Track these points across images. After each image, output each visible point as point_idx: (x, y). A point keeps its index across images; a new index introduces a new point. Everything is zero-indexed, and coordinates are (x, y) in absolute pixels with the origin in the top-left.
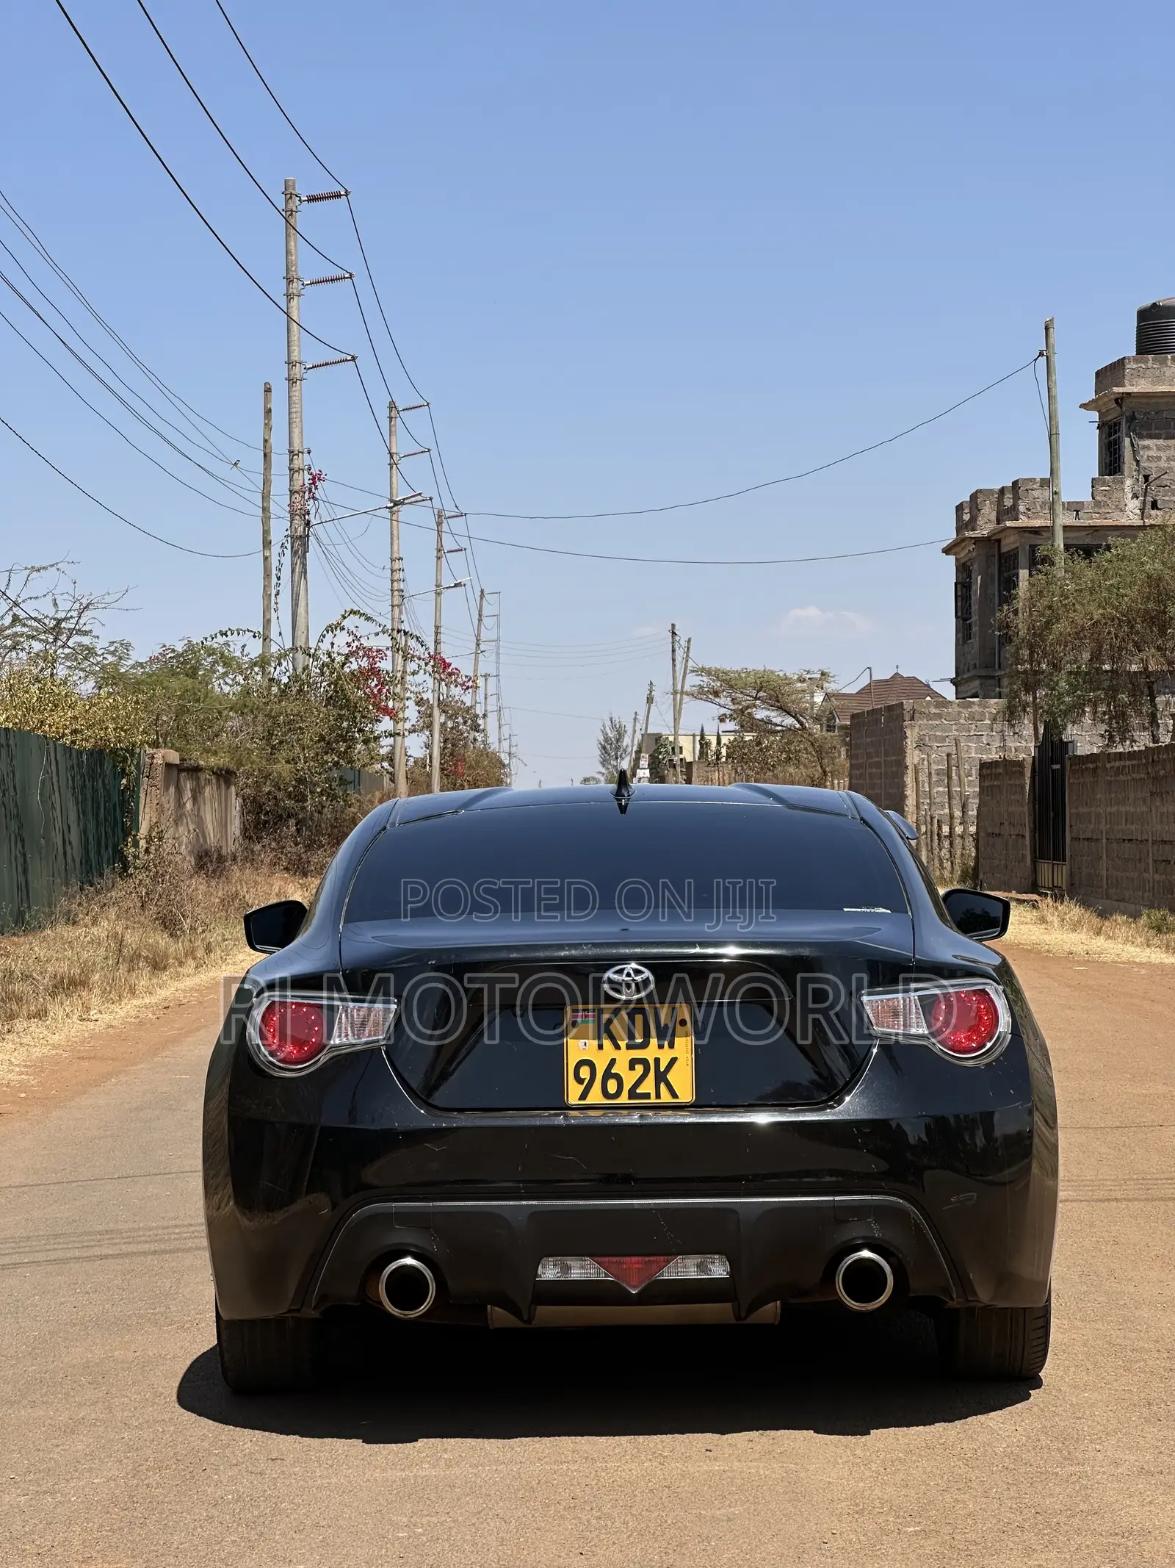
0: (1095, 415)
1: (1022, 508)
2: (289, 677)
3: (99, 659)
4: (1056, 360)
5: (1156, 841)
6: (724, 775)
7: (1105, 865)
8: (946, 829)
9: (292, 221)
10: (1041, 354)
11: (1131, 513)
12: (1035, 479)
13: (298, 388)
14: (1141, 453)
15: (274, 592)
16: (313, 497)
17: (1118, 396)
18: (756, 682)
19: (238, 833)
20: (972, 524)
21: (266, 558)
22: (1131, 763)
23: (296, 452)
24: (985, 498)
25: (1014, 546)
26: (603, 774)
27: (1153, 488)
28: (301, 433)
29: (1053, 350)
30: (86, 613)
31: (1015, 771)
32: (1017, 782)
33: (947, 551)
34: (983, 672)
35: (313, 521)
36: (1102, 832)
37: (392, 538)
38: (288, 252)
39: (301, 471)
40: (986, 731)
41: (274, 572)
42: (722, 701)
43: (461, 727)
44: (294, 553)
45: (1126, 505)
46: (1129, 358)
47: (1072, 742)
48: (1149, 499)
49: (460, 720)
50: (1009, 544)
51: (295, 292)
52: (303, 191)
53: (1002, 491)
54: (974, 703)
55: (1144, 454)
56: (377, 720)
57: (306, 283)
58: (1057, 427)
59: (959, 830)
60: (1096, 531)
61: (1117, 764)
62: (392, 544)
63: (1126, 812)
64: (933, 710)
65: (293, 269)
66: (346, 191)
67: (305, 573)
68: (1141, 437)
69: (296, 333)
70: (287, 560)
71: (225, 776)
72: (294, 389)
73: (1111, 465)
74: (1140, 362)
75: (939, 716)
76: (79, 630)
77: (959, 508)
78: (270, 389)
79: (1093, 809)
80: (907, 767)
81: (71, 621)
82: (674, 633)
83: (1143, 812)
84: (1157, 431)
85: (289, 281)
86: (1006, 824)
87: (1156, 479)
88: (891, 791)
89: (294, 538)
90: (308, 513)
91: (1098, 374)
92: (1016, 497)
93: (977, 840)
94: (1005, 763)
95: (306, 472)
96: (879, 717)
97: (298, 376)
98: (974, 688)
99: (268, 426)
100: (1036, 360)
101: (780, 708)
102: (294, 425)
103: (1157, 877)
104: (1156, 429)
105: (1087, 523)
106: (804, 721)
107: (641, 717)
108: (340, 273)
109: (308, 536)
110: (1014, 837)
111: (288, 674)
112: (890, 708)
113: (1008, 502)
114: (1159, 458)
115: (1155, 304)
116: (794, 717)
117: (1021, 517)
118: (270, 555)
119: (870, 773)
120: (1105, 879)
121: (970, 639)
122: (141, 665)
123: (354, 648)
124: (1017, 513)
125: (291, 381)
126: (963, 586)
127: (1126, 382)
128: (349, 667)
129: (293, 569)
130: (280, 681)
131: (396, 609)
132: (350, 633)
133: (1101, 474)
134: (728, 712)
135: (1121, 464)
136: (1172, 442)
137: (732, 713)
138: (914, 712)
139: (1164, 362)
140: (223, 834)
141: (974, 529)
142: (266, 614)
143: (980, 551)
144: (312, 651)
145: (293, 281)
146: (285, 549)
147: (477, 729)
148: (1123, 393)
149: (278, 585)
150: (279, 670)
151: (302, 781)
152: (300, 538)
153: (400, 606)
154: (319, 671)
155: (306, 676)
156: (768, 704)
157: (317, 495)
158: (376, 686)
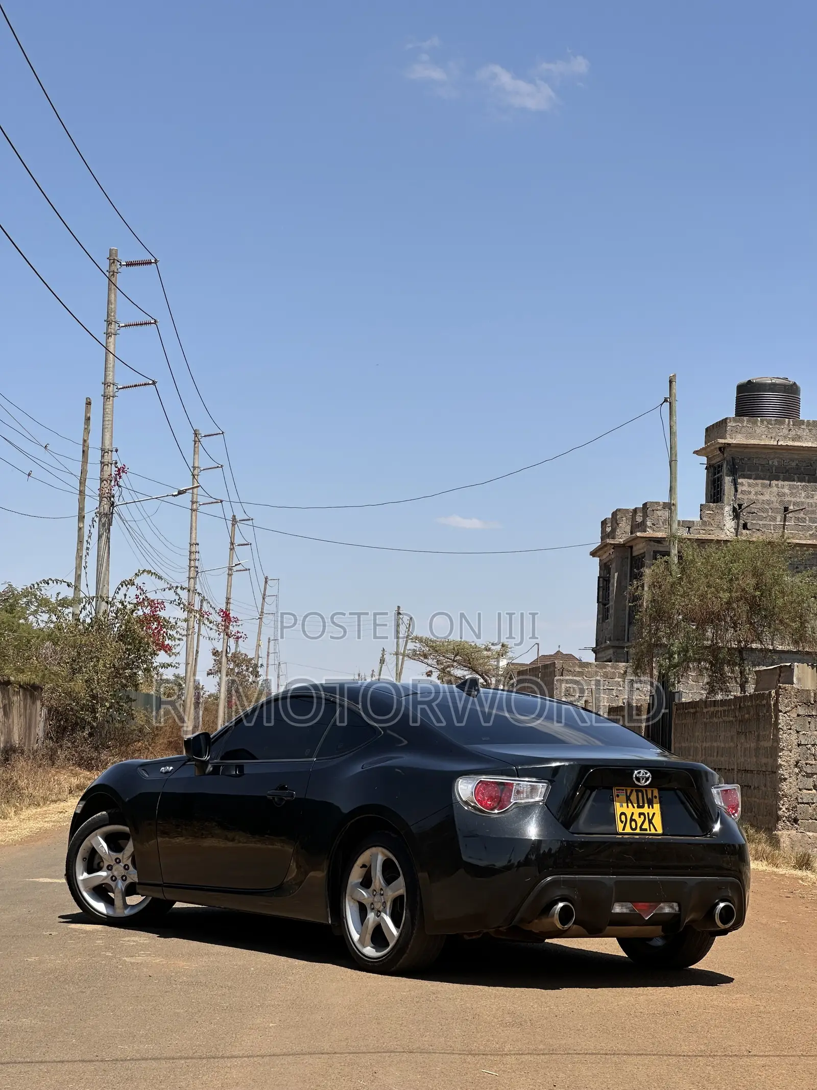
0: (704, 460)
1: (649, 523)
2: (91, 618)
4: (677, 406)
5: (740, 770)
9: (113, 279)
10: (666, 401)
11: (728, 531)
12: (659, 502)
13: (111, 402)
14: (739, 488)
15: (84, 554)
16: (118, 485)
17: (722, 446)
18: (454, 649)
19: (41, 734)
20: (612, 535)
21: (80, 529)
22: (722, 709)
23: (107, 451)
24: (623, 515)
25: (642, 551)
27: (745, 514)
28: (112, 436)
29: (675, 397)
33: (593, 554)
34: (616, 643)
35: (117, 503)
37: (191, 529)
38: (109, 302)
39: (109, 465)
40: (615, 686)
41: (86, 538)
42: (430, 661)
43: (244, 672)
44: (101, 526)
45: (724, 525)
46: (730, 419)
47: (679, 692)
48: (742, 522)
49: (244, 668)
50: (638, 549)
51: (113, 331)
52: (124, 259)
53: (635, 510)
54: (608, 665)
56: (155, 654)
57: (121, 325)
58: (676, 455)
60: (702, 543)
61: (712, 709)
62: (191, 533)
63: (718, 747)
64: (577, 669)
65: (113, 314)
66: (156, 260)
67: (109, 542)
69: (111, 359)
70: (95, 532)
71: (32, 690)
72: (108, 403)
73: (714, 496)
74: (738, 422)
75: (580, 674)
77: (604, 523)
78: (90, 402)
79: (692, 744)
82: (399, 613)
83: (730, 748)
84: (749, 473)
85: (109, 323)
87: (747, 507)
89: (102, 515)
90: (113, 497)
91: (707, 430)
92: (645, 515)
95: (113, 466)
96: (537, 673)
97: (111, 394)
98: (608, 655)
99: (87, 430)
100: (661, 405)
101: (471, 668)
102: (106, 430)
104: (748, 471)
105: (697, 536)
106: (488, 678)
107: (377, 672)
108: (148, 319)
109: (112, 513)
111: (91, 616)
112: (545, 667)
113: (639, 519)
114: (750, 493)
115: (750, 381)
116: (480, 675)
117: (648, 529)
118: (83, 527)
121: (608, 619)
123: (141, 600)
124: (646, 526)
125: (106, 397)
126: (604, 580)
127: (728, 436)
128: (136, 613)
129: (100, 537)
130: (84, 621)
131: (192, 581)
132: (139, 588)
133: (707, 501)
134: (433, 670)
135: (722, 495)
136: (760, 481)
137: (436, 670)
138: (563, 670)
139: (755, 423)
140: (27, 734)
141: (613, 538)
142: (78, 570)
143: (618, 554)
144: (110, 599)
145: (111, 323)
146: (94, 522)
147: (257, 675)
148: (725, 443)
149: (88, 549)
150: (84, 613)
151: (94, 697)
152: (106, 515)
153: (195, 578)
154: (115, 615)
155: (105, 618)
156: (462, 665)
157: (121, 483)
158: (156, 628)
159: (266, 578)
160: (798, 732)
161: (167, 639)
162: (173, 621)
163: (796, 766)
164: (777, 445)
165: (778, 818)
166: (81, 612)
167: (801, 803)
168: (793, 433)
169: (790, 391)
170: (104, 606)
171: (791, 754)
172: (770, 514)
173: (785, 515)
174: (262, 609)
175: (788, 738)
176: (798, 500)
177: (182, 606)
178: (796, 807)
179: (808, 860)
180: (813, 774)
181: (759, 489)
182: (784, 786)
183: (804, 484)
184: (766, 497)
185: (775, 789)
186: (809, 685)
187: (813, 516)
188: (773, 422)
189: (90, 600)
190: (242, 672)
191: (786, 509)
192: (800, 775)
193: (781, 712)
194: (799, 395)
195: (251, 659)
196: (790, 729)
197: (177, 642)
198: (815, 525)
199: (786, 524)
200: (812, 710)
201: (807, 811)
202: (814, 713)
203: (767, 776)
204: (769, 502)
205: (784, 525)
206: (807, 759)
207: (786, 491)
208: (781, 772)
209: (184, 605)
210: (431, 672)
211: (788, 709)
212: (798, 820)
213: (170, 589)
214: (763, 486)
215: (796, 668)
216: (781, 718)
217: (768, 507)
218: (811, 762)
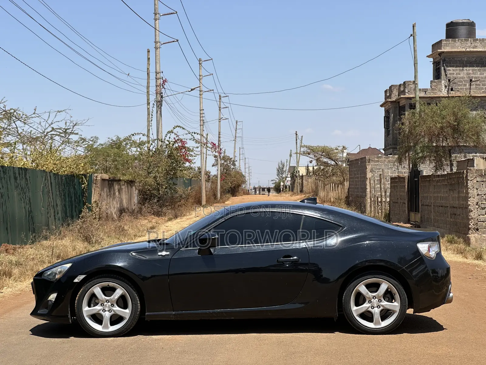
0: (432, 60)
1: (406, 91)
2: (155, 149)
3: (87, 143)
4: (417, 38)
5: (451, 207)
6: (312, 180)
7: (433, 214)
8: (379, 199)
10: (411, 35)
11: (444, 92)
12: (411, 81)
13: (158, 51)
14: (447, 72)
15: (151, 120)
16: (164, 88)
17: (439, 53)
18: (322, 150)
19: (136, 202)
20: (390, 97)
21: (148, 109)
22: (442, 179)
23: (158, 72)
24: (394, 88)
25: (404, 104)
26: (278, 179)
27: (451, 84)
28: (160, 66)
29: (416, 34)
30: (75, 127)
31: (402, 181)
32: (403, 185)
33: (381, 106)
34: (394, 146)
35: (164, 96)
36: (432, 203)
37: (200, 103)
38: (155, 4)
39: (159, 79)
40: (394, 166)
41: (151, 113)
42: (311, 156)
44: (158, 107)
45: (442, 90)
46: (443, 40)
47: (422, 171)
48: (450, 88)
50: (402, 103)
51: (157, 18)
53: (400, 85)
54: (390, 157)
55: (448, 72)
56: (184, 164)
57: (161, 15)
58: (417, 61)
59: (384, 200)
60: (432, 98)
61: (437, 179)
62: (200, 105)
63: (440, 196)
64: (376, 159)
65: (157, 10)
68: (447, 66)
69: (158, 33)
70: (155, 109)
71: (131, 183)
73: (437, 76)
74: (447, 41)
75: (378, 161)
76: (73, 133)
77: (386, 92)
78: (149, 51)
79: (429, 195)
80: (367, 179)
81: (70, 129)
82: (296, 134)
83: (446, 197)
84: (453, 65)
85: (155, 14)
86: (399, 199)
87: (452, 81)
88: (362, 187)
89: (157, 102)
90: (162, 93)
91: (433, 46)
92: (405, 87)
93: (390, 204)
94: (399, 177)
95: (161, 79)
96: (358, 161)
97: (158, 47)
98: (390, 152)
99: (149, 64)
100: (409, 38)
101: (329, 158)
102: (157, 63)
103: (451, 220)
105: (429, 96)
106: (338, 162)
107: (288, 161)
108: (173, 12)
109: (162, 101)
110: (402, 204)
111: (155, 148)
112: (362, 159)
113: (402, 89)
114: (454, 74)
115: (452, 22)
116: (334, 161)
117: (406, 94)
118: (150, 108)
119: (355, 180)
120: (433, 219)
121: (389, 135)
122: (102, 145)
123: (177, 139)
124: (405, 92)
125: (156, 48)
126: (387, 118)
127: (442, 48)
128: (175, 145)
129: (157, 112)
130: (152, 150)
131: (202, 126)
132: (175, 134)
133: (434, 79)
134: (313, 160)
135: (441, 76)
136: (458, 68)
137: (314, 160)
138: (369, 160)
139: (455, 41)
140: (130, 203)
141: (390, 98)
142: (148, 127)
143: (393, 105)
144: (163, 140)
145: (156, 14)
146: (154, 106)
147: (234, 165)
148: (441, 52)
149: (152, 117)
150: (152, 146)
151: (158, 184)
152: (159, 101)
153: (203, 125)
154: (165, 147)
155: (161, 148)
156: (326, 157)
157: (165, 87)
158: (184, 152)
159: (237, 121)
160: (477, 189)
161: (189, 157)
162: (191, 148)
163: (477, 204)
164: (466, 51)
165: (469, 229)
166: (150, 146)
167: (480, 222)
168: (473, 45)
169: (471, 26)
170: (160, 143)
171: (474, 199)
172: (463, 83)
173: (471, 83)
174: (236, 135)
175: (472, 192)
176: (477, 76)
177: (195, 141)
178: (477, 223)
179: (481, 255)
180: (485, 208)
181: (458, 72)
182: (472, 214)
183: (479, 68)
184: (462, 75)
185: (467, 216)
186: (482, 167)
187: (484, 83)
188: (464, 40)
189: (154, 141)
190: (228, 164)
191: (471, 80)
192: (479, 209)
193: (469, 180)
194: (475, 27)
195: (232, 158)
196: (474, 188)
197: (194, 158)
198: (485, 87)
199: (471, 87)
200: (484, 178)
201: (483, 225)
202: (484, 180)
203: (464, 209)
204: (463, 78)
205: (470, 88)
206: (482, 201)
207: (471, 72)
208: (470, 207)
209: (196, 140)
210: (312, 161)
211: (472, 179)
212: (479, 229)
213: (189, 134)
214: (460, 70)
215: (475, 160)
216: (469, 183)
217: (462, 80)
218: (484, 203)
